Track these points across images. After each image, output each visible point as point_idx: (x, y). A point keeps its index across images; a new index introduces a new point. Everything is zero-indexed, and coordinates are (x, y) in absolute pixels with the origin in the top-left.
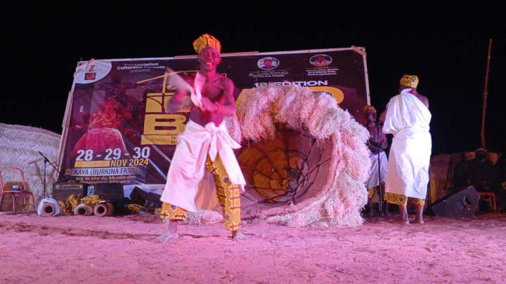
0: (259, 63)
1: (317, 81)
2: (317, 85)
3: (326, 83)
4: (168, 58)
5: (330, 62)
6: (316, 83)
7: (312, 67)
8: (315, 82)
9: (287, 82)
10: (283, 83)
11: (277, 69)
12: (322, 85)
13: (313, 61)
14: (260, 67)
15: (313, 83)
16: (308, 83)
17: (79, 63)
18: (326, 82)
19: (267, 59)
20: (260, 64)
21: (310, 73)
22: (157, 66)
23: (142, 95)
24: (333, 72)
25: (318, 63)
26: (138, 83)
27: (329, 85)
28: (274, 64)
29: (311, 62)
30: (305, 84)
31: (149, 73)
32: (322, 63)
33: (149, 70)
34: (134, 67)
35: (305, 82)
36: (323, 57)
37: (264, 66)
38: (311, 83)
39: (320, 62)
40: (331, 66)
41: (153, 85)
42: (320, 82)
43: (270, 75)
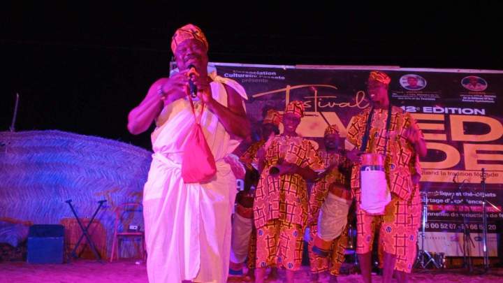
0: (401, 81)
1: (473, 109)
2: (473, 114)
3: (483, 112)
4: (288, 67)
5: (485, 87)
6: (472, 112)
7: (467, 92)
8: (471, 110)
9: (439, 108)
10: (434, 109)
11: (424, 90)
12: (479, 114)
13: (466, 83)
14: (404, 85)
15: (469, 111)
16: (464, 111)
17: (171, 63)
18: (483, 110)
19: (411, 76)
20: (403, 82)
21: (465, 99)
22: (274, 76)
23: (261, 113)
24: (490, 99)
25: (472, 86)
26: (254, 96)
27: (487, 115)
28: (420, 83)
29: (464, 85)
30: (460, 112)
31: (266, 84)
32: (477, 87)
33: (266, 81)
34: (247, 76)
35: (460, 109)
36: (475, 80)
37: (408, 85)
38: (466, 111)
39: (475, 85)
40: (488, 92)
41: (273, 101)
42: (476, 111)
43: (419, 97)
